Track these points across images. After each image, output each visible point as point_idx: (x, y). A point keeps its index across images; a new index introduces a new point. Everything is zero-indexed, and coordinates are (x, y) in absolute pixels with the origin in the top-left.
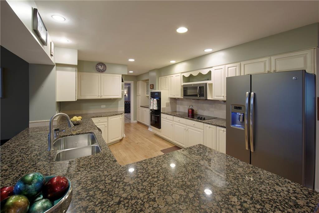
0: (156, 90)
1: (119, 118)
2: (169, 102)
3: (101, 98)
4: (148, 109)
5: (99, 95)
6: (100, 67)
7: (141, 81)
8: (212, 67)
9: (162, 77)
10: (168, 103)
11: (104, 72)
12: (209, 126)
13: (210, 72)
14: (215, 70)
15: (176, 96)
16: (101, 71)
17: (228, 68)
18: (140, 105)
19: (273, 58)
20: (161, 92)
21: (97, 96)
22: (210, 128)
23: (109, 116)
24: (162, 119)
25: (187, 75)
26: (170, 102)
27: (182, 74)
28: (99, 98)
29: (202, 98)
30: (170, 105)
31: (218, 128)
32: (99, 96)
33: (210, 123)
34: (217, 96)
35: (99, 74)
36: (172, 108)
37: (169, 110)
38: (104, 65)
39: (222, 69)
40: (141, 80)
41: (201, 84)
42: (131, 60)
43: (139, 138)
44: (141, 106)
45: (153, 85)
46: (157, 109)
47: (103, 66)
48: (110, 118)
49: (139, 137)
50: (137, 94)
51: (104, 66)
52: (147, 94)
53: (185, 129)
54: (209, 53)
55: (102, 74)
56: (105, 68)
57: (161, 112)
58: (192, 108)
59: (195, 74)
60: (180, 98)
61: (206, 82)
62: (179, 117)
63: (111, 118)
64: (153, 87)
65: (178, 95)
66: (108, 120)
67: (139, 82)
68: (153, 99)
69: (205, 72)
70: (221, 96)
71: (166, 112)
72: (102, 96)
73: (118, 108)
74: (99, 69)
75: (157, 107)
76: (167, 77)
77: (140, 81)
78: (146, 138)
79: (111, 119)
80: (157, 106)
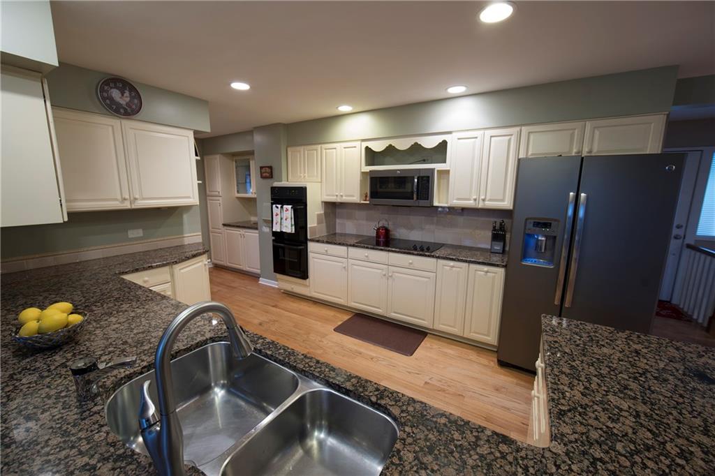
0: (281, 181)
1: (200, 264)
2: (322, 212)
3: (133, 207)
4: (257, 231)
5: (127, 197)
6: (116, 94)
7: (221, 156)
8: (450, 133)
9: (298, 148)
10: (321, 214)
11: (134, 117)
12: (452, 263)
13: (444, 144)
14: (459, 139)
15: (344, 198)
16: (122, 111)
17: (491, 137)
18: (221, 221)
19: (589, 125)
20: (305, 188)
21: (116, 200)
22: (454, 269)
23: (176, 263)
24: (310, 255)
25: (378, 147)
26: (325, 213)
27: (365, 144)
28: (127, 205)
29: (422, 203)
30: (324, 221)
31: (473, 266)
32: (125, 199)
33: (454, 257)
34: (458, 199)
35: (115, 122)
36: (328, 227)
37: (323, 232)
38: (132, 89)
39: (476, 138)
40: (218, 154)
41: (422, 169)
42: (240, 86)
43: (252, 310)
44: (224, 225)
45: (271, 168)
46: (293, 232)
47: (127, 94)
48: (177, 267)
49: (252, 306)
50: (208, 192)
51: (133, 94)
52: (238, 192)
53: (385, 275)
54: (456, 95)
55: (128, 124)
56: (136, 101)
57: (309, 237)
58: (387, 226)
59: (403, 144)
60: (359, 202)
61: (433, 167)
62: (367, 248)
63: (180, 269)
64: (272, 172)
65: (353, 196)
66: (172, 276)
67: (211, 157)
68: (279, 206)
69: (430, 143)
70: (469, 200)
71: (317, 236)
72: (136, 199)
73: (182, 234)
74: (111, 99)
75: (293, 227)
76: (316, 150)
77: (218, 157)
78: (273, 306)
79: (182, 271)
80: (293, 223)
